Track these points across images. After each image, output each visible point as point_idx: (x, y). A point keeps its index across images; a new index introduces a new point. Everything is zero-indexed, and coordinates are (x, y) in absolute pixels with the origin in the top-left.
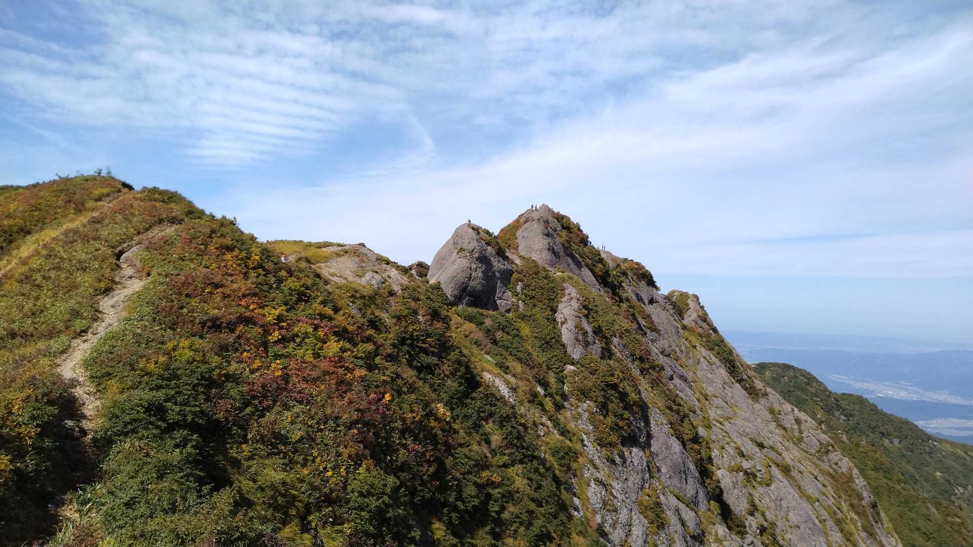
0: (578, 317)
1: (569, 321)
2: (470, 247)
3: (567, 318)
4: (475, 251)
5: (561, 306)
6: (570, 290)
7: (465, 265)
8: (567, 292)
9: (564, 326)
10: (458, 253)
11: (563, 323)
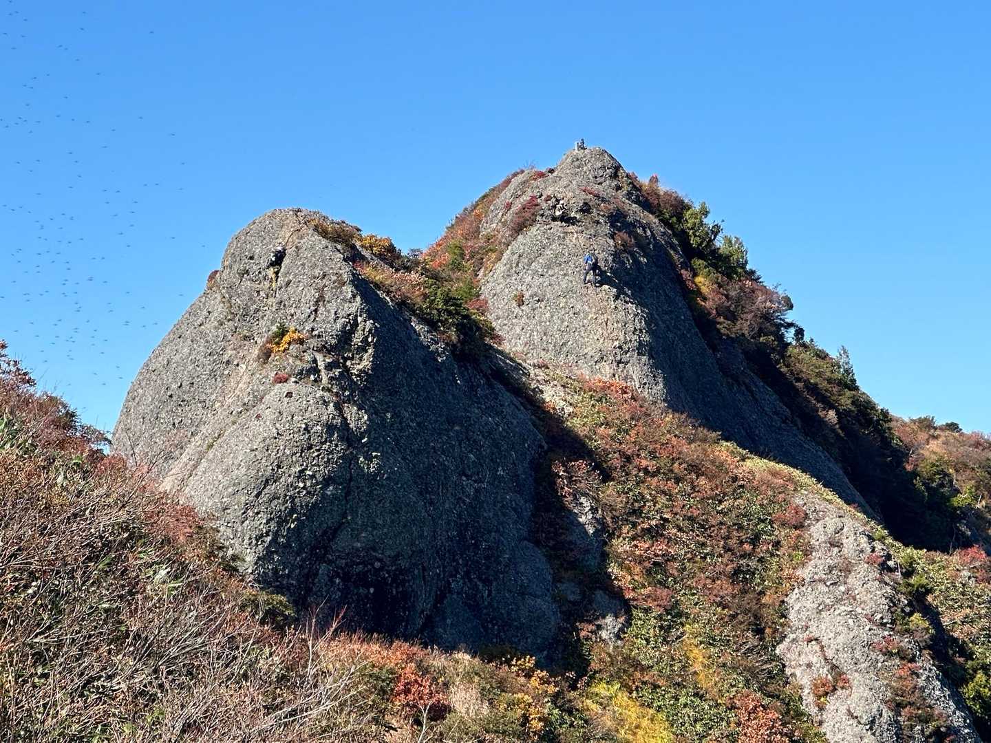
0: (902, 655)
1: (855, 678)
2: (330, 327)
3: (844, 660)
4: (357, 339)
5: (800, 605)
6: (832, 522)
7: (313, 414)
8: (817, 533)
9: (832, 703)
10: (266, 355)
11: (825, 691)
